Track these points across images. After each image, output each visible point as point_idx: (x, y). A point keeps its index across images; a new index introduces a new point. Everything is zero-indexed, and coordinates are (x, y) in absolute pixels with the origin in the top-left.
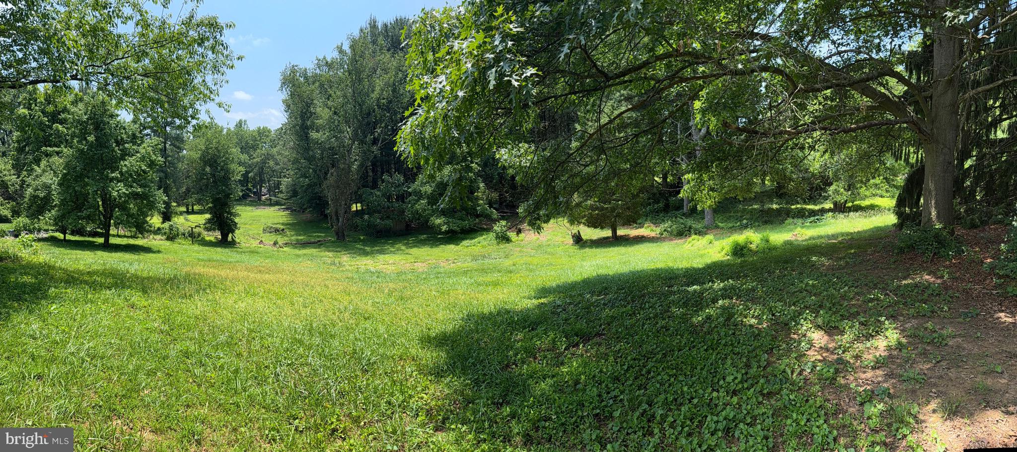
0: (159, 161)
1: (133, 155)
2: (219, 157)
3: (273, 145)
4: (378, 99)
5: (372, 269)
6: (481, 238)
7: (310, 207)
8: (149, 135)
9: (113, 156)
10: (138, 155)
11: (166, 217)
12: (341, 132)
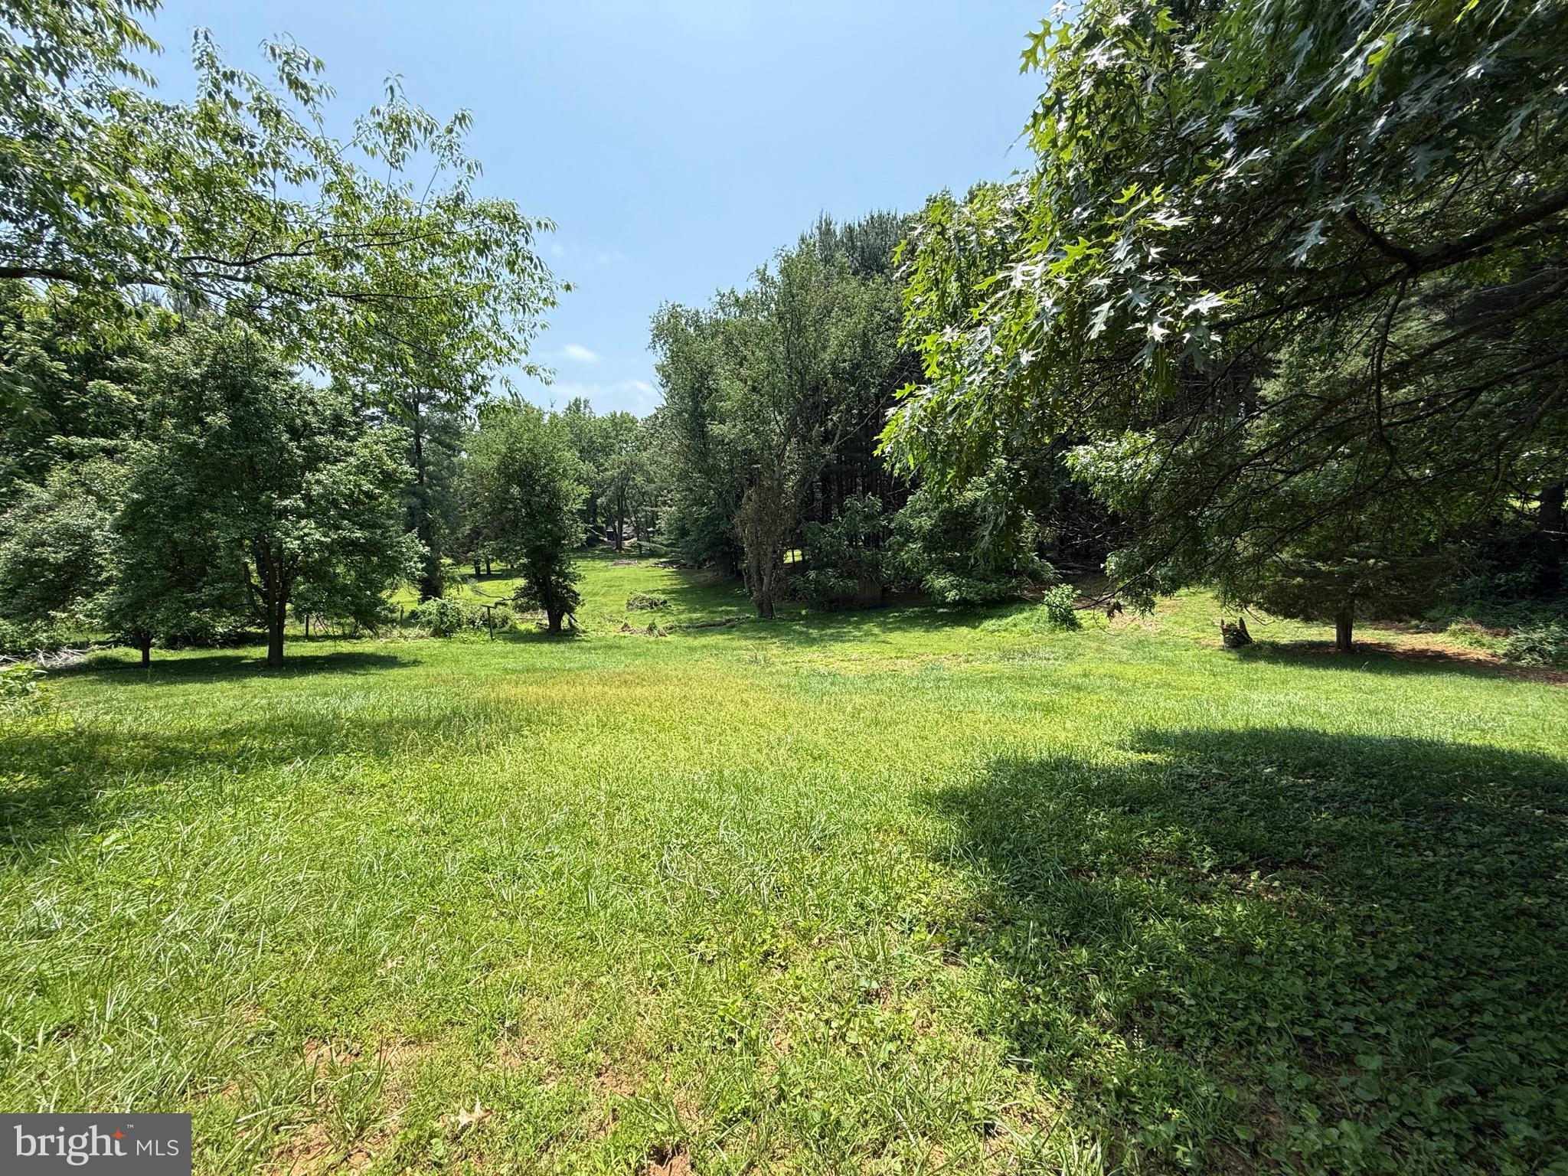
0: (406, 473)
1: (336, 461)
2: (537, 468)
3: (642, 446)
4: (833, 364)
5: (823, 670)
6: (1019, 617)
7: (711, 559)
8: (377, 418)
9: (285, 461)
10: (352, 459)
11: (430, 588)
12: (765, 422)
